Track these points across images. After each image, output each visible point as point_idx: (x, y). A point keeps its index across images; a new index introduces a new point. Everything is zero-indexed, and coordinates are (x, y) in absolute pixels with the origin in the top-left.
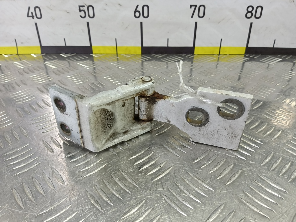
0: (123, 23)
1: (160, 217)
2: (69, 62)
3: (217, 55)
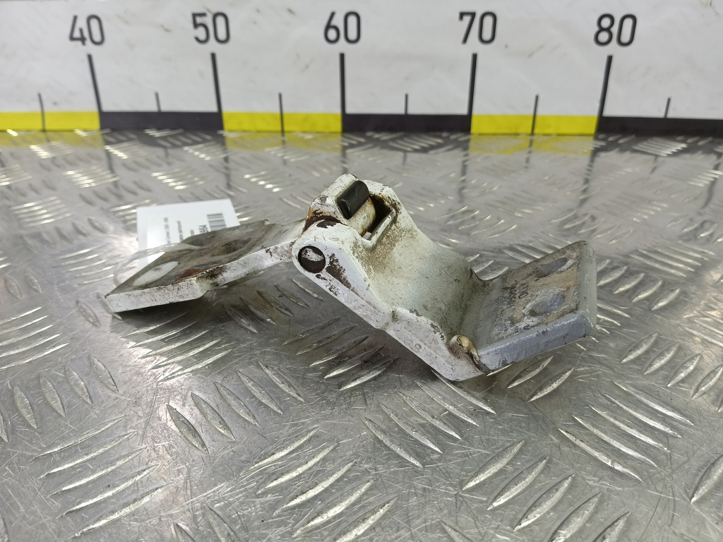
0: (297, 55)
1: (353, 466)
2: (165, 147)
3: (528, 135)
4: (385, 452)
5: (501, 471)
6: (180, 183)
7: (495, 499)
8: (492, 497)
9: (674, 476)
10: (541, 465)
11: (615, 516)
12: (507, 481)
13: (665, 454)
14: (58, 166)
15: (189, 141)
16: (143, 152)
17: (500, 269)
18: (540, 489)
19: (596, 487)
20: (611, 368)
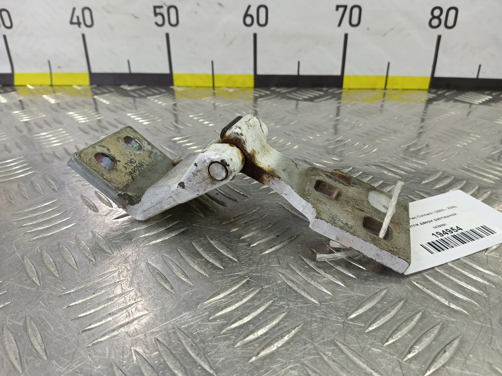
0: (225, 34)
1: (273, 303)
2: (134, 97)
3: (382, 89)
4: (294, 294)
5: (373, 308)
6: (146, 120)
7: (370, 326)
8: (368, 324)
9: (491, 312)
10: (401, 304)
11: (452, 337)
12: (377, 314)
13: (484, 298)
14: (63, 109)
15: (151, 93)
16: (120, 100)
17: (367, 177)
18: (400, 320)
19: (438, 318)
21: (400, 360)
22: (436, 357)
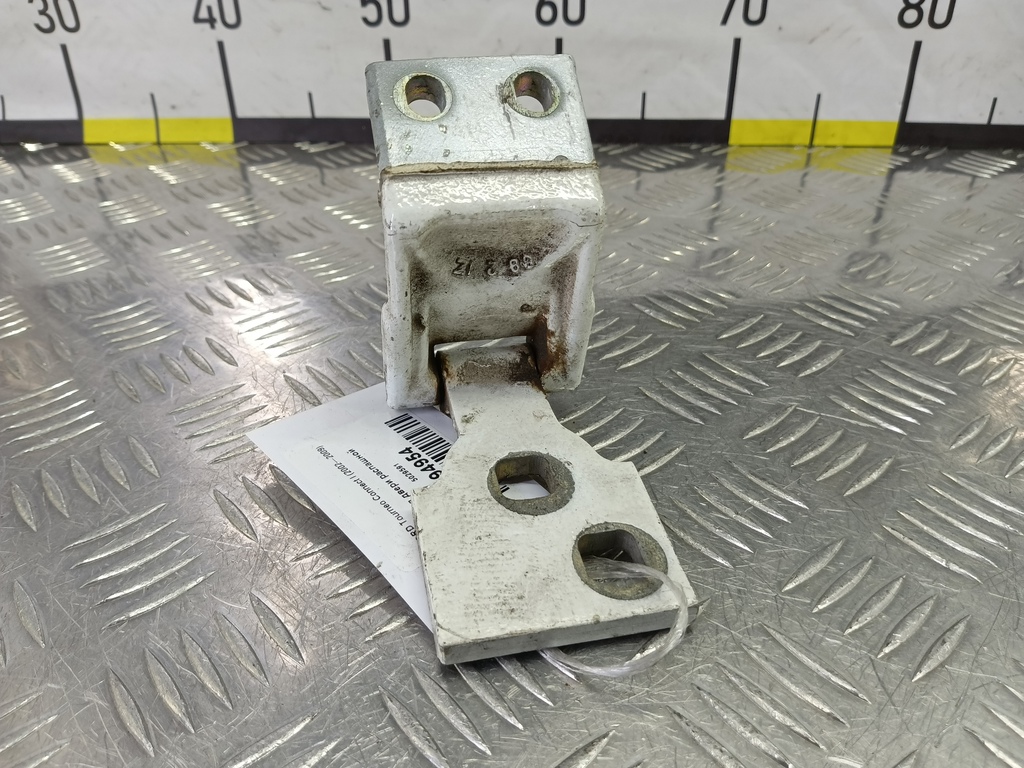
0: (499, 41)
2: (320, 166)
3: (805, 147)
5: (823, 572)
6: (363, 220)
7: (819, 602)
8: (816, 599)
9: (1018, 578)
10: (867, 565)
11: (955, 619)
12: (831, 582)
13: (1006, 553)
14: (197, 196)
15: (357, 159)
16: (303, 176)
17: (792, 333)
18: (869, 591)
19: (930, 588)
20: (938, 456)
21: (873, 657)
22: (929, 651)
